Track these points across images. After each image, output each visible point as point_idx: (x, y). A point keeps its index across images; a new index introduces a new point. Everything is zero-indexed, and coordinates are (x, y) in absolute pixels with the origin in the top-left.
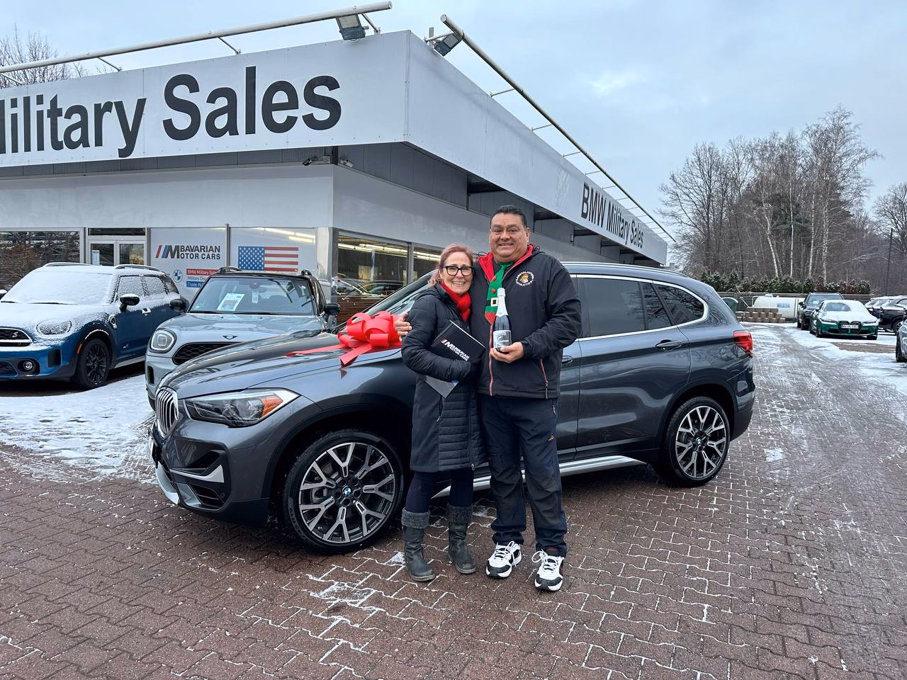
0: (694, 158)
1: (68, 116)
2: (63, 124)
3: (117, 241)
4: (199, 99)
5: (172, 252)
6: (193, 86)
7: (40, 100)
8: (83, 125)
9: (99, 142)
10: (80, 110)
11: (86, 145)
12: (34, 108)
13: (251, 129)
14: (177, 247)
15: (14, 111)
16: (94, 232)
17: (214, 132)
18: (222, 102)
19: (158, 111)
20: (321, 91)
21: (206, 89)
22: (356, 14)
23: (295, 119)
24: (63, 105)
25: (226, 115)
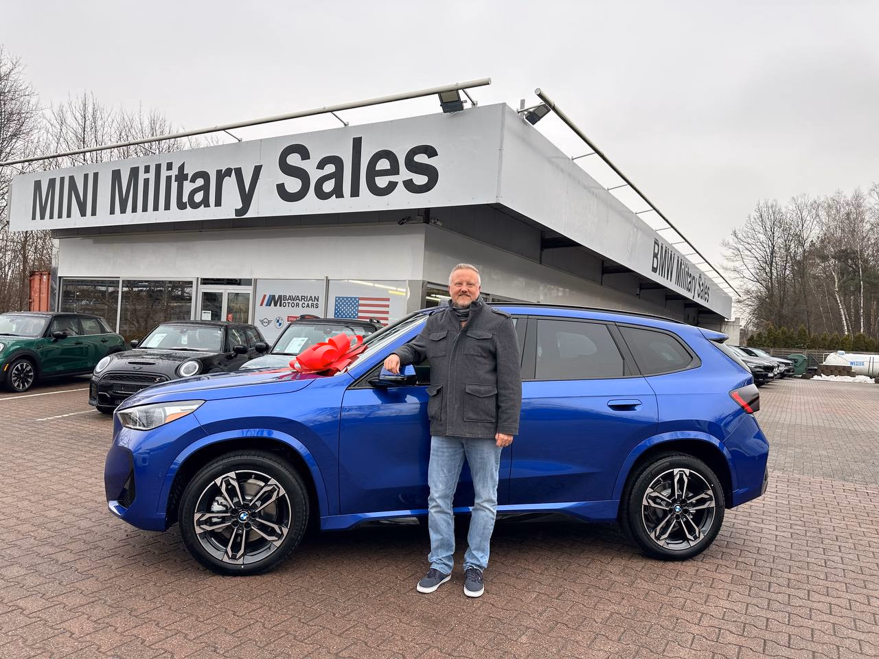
0: (755, 214)
1: (193, 180)
2: (188, 187)
3: (226, 290)
4: (310, 166)
6: (305, 155)
7: (170, 167)
8: (206, 188)
9: (218, 203)
10: (204, 175)
11: (207, 205)
12: (164, 173)
13: (355, 192)
14: (280, 297)
15: (147, 176)
16: (206, 281)
17: (322, 195)
18: (330, 169)
19: (272, 176)
20: (421, 158)
21: (315, 158)
22: (457, 90)
23: (395, 184)
24: (190, 171)
25: (334, 180)
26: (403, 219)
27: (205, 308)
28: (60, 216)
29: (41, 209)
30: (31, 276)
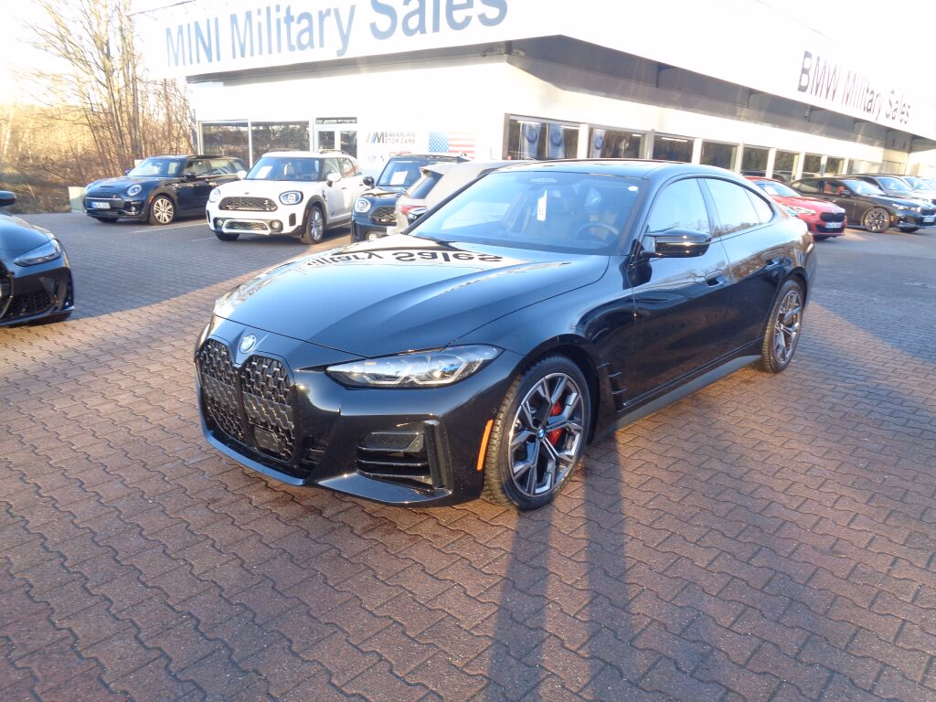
1: (299, 22)
2: (295, 28)
3: (337, 129)
5: (379, 138)
7: (278, 8)
8: (310, 29)
9: (322, 45)
10: (306, 16)
11: (312, 46)
12: (274, 16)
13: (436, 28)
14: (382, 134)
15: (259, 19)
16: (320, 120)
17: (409, 32)
18: (414, 5)
19: (367, 14)
23: (471, 18)
24: (295, 13)
25: (417, 16)
26: (486, 51)
28: (191, 62)
29: (174, 56)
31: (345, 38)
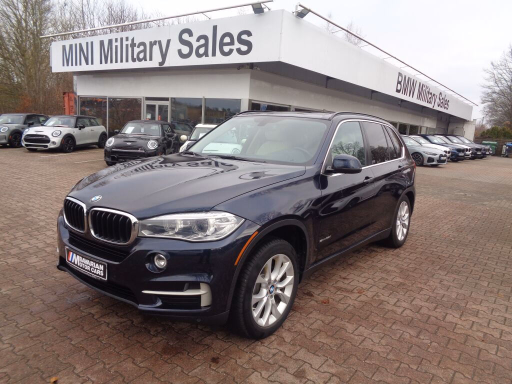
1: (138, 47)
2: (136, 50)
3: (157, 103)
4: (193, 40)
6: (191, 34)
7: (127, 39)
8: (144, 51)
9: (151, 59)
10: (143, 44)
11: (146, 60)
12: (125, 43)
13: (214, 54)
15: (116, 44)
16: (148, 99)
17: (199, 55)
18: (202, 42)
19: (176, 45)
20: (244, 37)
21: (196, 36)
22: (260, 4)
23: (233, 50)
24: (137, 42)
25: (204, 47)
26: (240, 67)
27: (147, 113)
28: (76, 65)
29: (67, 61)
30: (64, 95)
31: (164, 56)
